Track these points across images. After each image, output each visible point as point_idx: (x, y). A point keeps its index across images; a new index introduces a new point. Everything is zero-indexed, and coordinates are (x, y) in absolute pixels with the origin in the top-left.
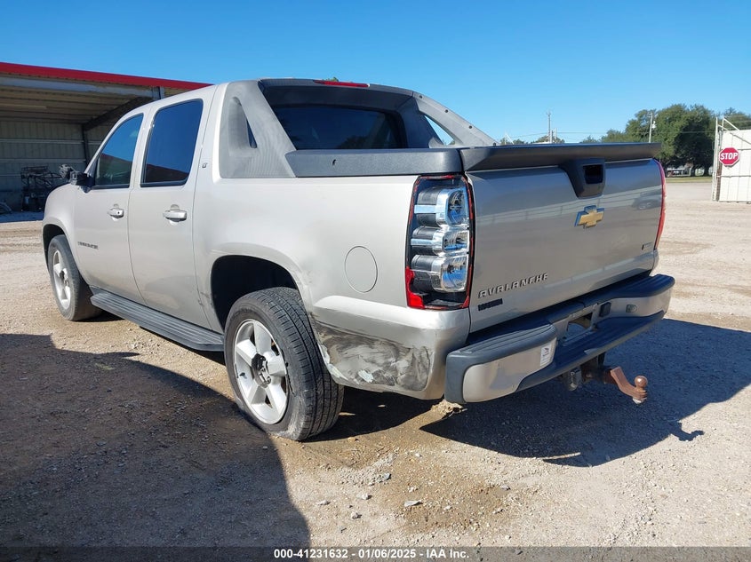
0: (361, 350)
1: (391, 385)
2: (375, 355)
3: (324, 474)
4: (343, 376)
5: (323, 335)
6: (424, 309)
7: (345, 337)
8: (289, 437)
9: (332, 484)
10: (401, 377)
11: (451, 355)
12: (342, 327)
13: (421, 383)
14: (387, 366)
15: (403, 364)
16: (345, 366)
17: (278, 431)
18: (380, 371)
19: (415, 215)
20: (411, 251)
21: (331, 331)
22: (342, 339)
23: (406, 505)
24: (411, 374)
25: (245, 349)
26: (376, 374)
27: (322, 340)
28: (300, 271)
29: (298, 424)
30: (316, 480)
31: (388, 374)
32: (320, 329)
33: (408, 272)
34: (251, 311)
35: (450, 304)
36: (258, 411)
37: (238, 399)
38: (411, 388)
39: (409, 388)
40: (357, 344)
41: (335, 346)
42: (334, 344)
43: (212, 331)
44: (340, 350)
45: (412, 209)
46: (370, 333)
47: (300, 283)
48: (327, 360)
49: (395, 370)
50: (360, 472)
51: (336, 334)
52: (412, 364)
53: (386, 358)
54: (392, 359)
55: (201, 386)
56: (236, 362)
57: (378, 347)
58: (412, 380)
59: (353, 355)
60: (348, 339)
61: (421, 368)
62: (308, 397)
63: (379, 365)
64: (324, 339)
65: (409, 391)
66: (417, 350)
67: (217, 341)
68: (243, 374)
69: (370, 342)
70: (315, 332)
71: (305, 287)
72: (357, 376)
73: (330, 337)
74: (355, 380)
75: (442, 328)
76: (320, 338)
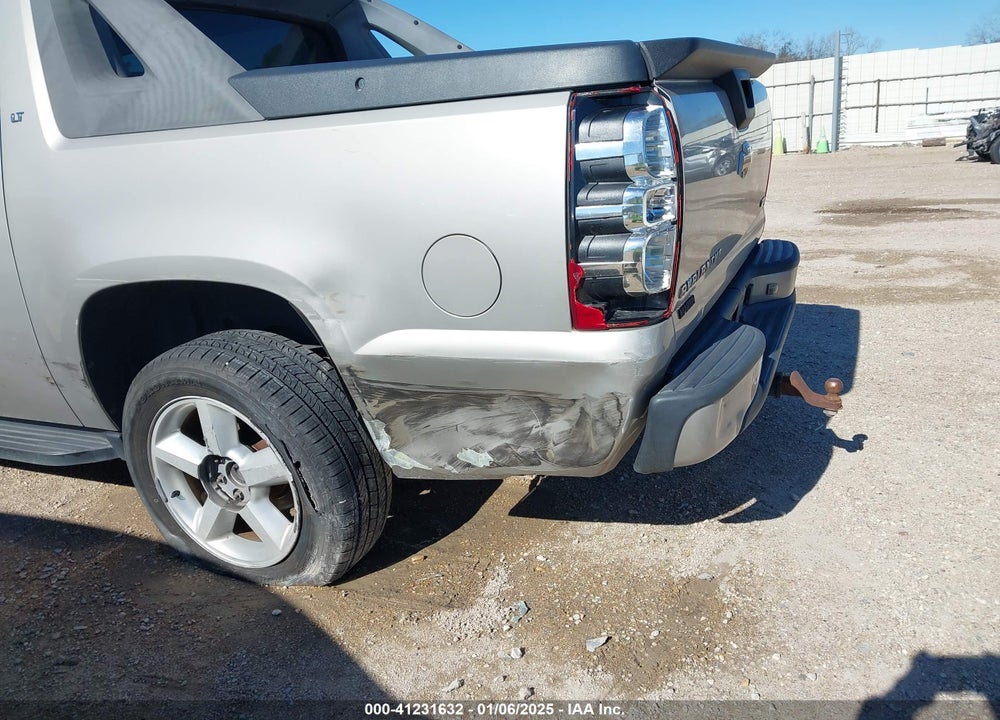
0: (462, 417)
1: (533, 465)
2: (496, 420)
3: (416, 632)
4: (418, 465)
5: (375, 402)
6: (607, 329)
7: (424, 399)
8: (310, 583)
9: (443, 647)
10: (553, 451)
11: (657, 400)
12: (418, 382)
13: (597, 453)
14: (524, 435)
15: (558, 428)
16: (426, 448)
17: (284, 577)
18: (507, 446)
19: (577, 164)
20: (577, 230)
21: (392, 394)
22: (420, 404)
23: (590, 648)
24: (575, 440)
25: (177, 450)
26: (499, 452)
27: (375, 411)
28: (313, 294)
29: (330, 558)
30: (409, 647)
31: (527, 448)
32: (369, 392)
33: (572, 268)
34: (190, 382)
35: (650, 314)
36: (227, 550)
37: (172, 538)
38: (578, 463)
39: (572, 464)
40: (452, 408)
41: (401, 419)
42: (400, 414)
43: (83, 428)
44: (411, 423)
45: (570, 154)
46: (484, 385)
47: (318, 317)
48: (383, 443)
49: (542, 439)
50: (474, 611)
51: (408, 397)
52: (579, 423)
53: (520, 422)
54: (534, 423)
55: (72, 527)
56: (157, 475)
57: (500, 406)
58: (578, 451)
59: (444, 428)
60: (430, 402)
61: (600, 427)
62: (347, 512)
63: (503, 436)
64: (379, 410)
65: (570, 469)
66: (592, 400)
67: (98, 445)
68: (176, 494)
69: (484, 400)
70: (358, 400)
71: (330, 322)
72: (453, 461)
73: (392, 403)
74: (449, 467)
75: (649, 357)
76: (368, 408)
